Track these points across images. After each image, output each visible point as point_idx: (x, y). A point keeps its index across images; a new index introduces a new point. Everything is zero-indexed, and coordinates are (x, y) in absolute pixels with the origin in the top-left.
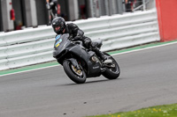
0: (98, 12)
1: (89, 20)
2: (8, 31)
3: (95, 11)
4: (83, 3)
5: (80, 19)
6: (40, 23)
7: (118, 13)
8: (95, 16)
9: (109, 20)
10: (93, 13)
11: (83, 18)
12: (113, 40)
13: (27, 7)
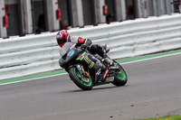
0: (146, 12)
1: (137, 20)
2: (54, 31)
3: (142, 12)
4: (131, 3)
5: (127, 19)
6: (86, 24)
7: (166, 13)
8: (143, 17)
9: (157, 21)
10: (140, 14)
11: (131, 19)
12: (161, 42)
13: (73, 7)
